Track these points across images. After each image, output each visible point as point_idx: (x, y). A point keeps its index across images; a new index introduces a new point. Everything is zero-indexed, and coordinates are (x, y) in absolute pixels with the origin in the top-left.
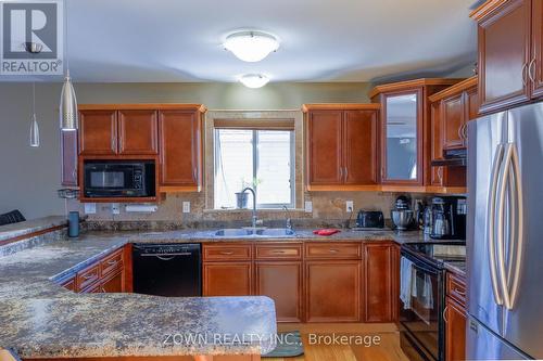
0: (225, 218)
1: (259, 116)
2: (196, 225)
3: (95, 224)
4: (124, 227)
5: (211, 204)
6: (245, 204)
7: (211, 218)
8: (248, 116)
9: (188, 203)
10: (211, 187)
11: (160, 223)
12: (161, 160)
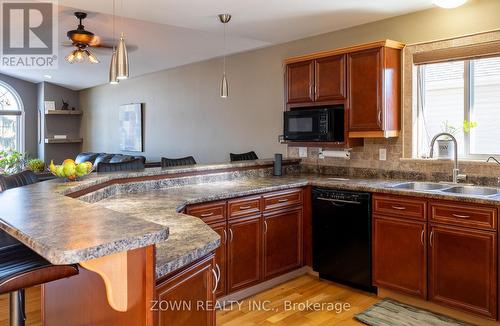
0: (423, 170)
1: (468, 42)
2: (392, 175)
3: (306, 167)
4: (327, 172)
5: (409, 152)
6: (447, 153)
7: (408, 169)
8: (454, 44)
9: (385, 150)
10: (409, 133)
11: (357, 170)
12: (349, 105)
